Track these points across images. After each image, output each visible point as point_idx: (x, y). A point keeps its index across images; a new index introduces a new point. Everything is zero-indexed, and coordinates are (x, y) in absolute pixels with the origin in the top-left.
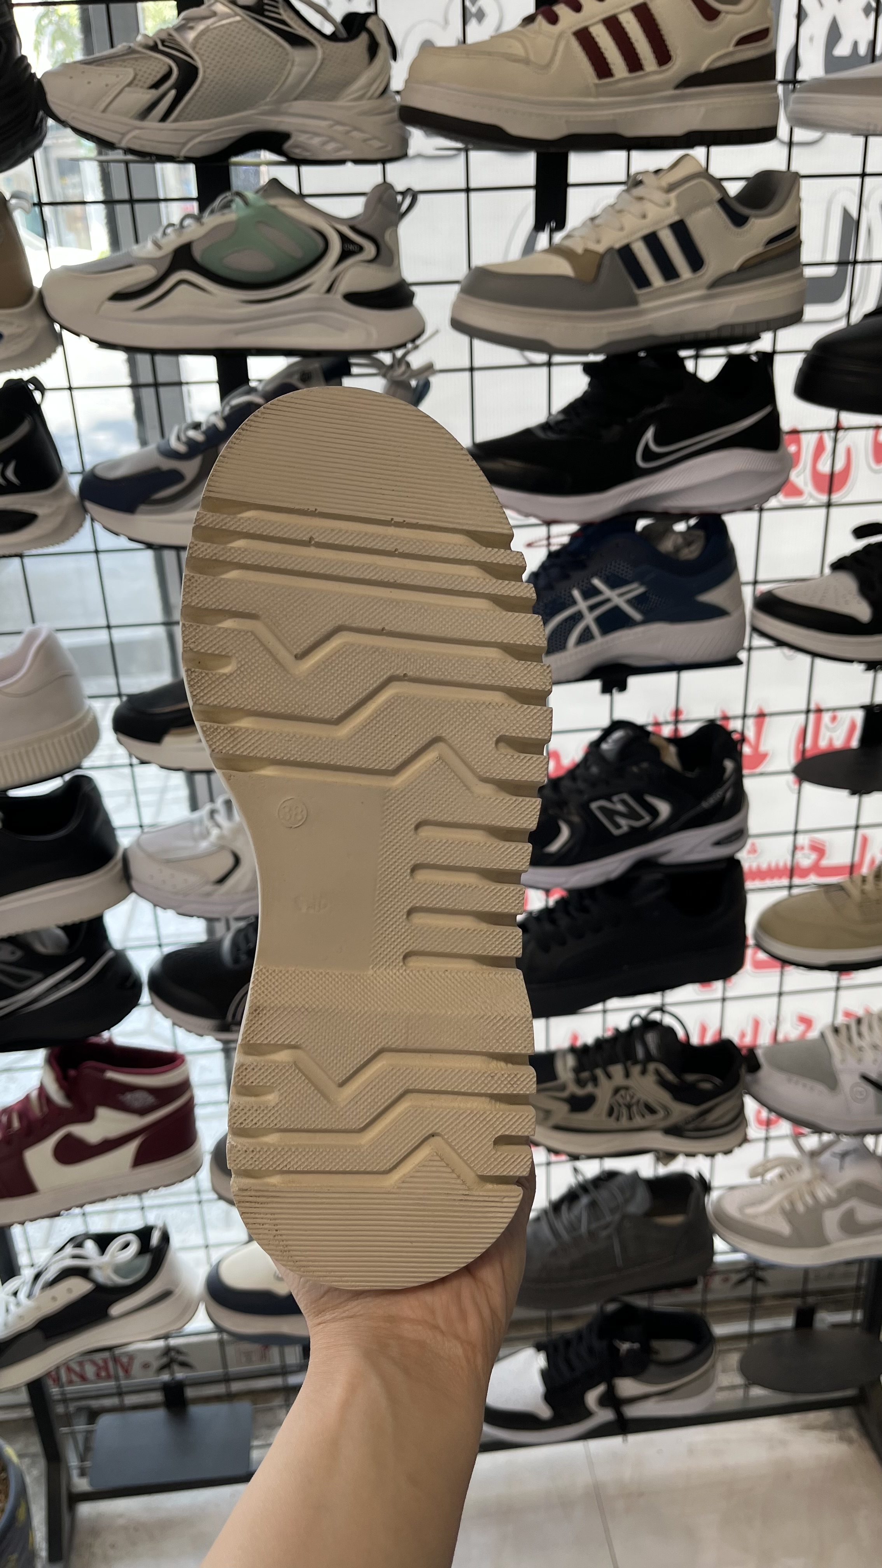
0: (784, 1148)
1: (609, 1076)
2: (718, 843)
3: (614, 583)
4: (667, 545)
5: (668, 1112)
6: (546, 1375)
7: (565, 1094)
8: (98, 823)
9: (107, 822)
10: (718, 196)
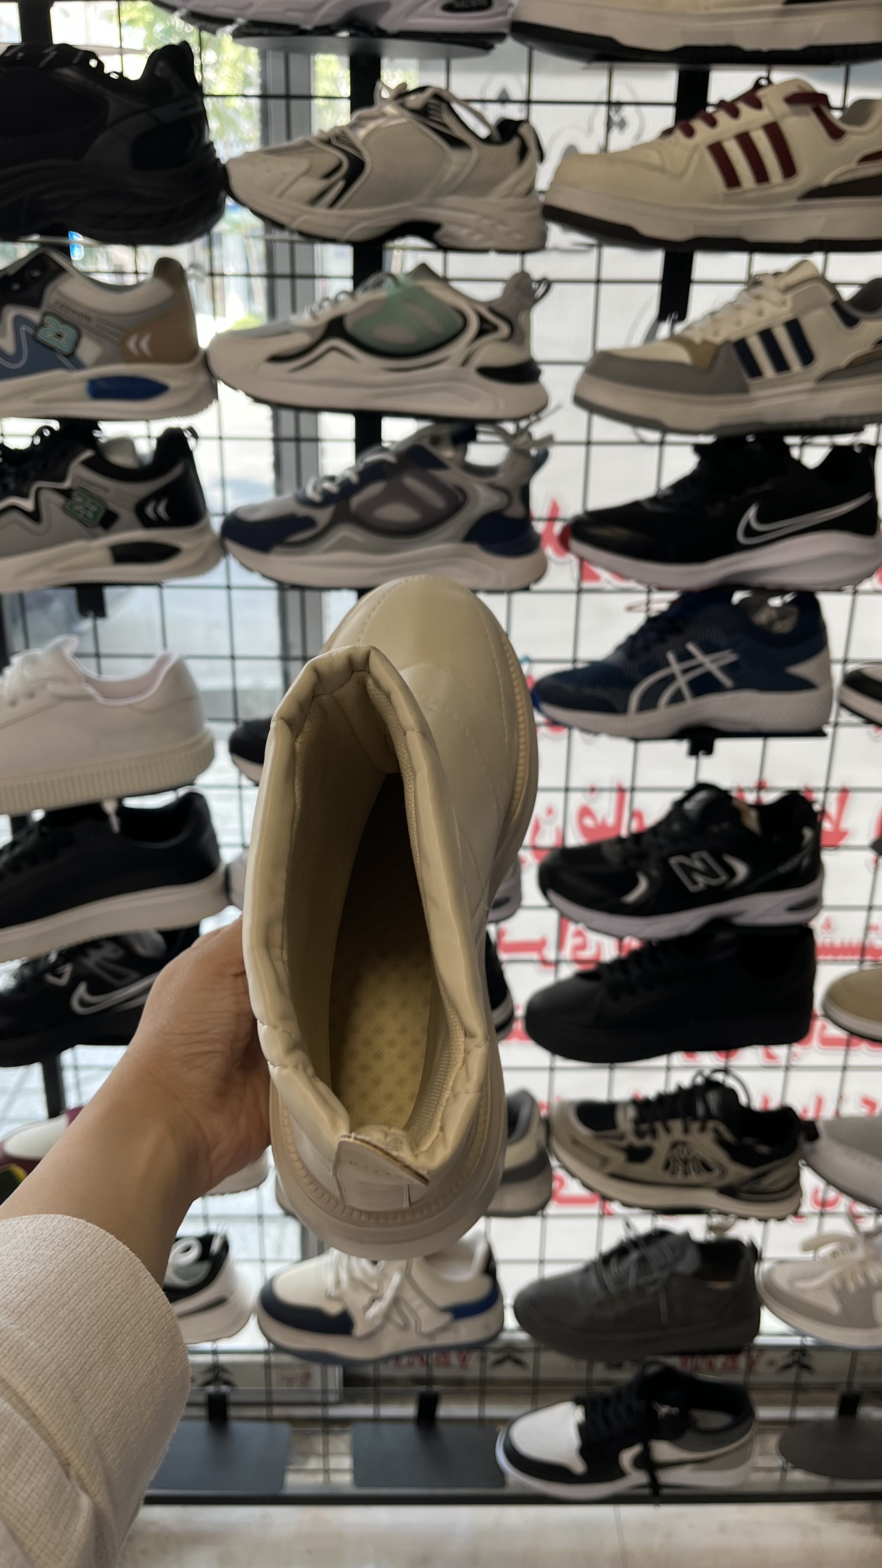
0: (838, 1225)
1: (668, 1130)
2: (793, 909)
3: (708, 649)
4: (762, 618)
5: (724, 1172)
6: (583, 1429)
7: (624, 1143)
8: (206, 837)
9: (213, 837)
10: (830, 298)
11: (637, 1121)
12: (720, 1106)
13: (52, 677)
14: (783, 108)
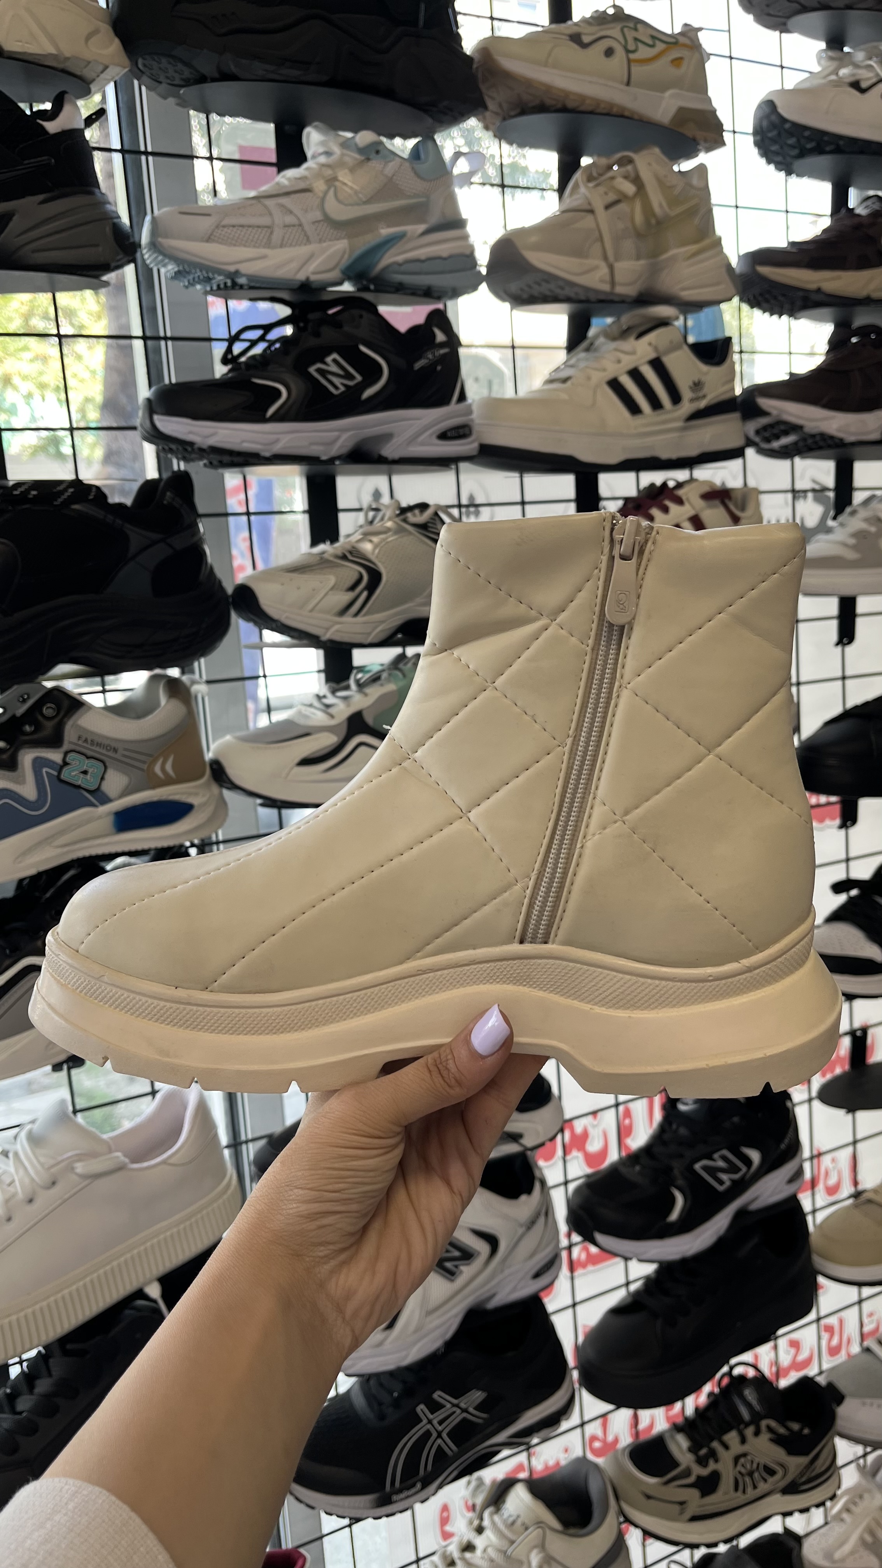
1: (726, 1447)
2: (787, 1183)
5: (784, 1469)
7: (692, 1479)
11: (694, 1449)
12: (760, 1400)
13: (77, 1155)
14: (700, 503)
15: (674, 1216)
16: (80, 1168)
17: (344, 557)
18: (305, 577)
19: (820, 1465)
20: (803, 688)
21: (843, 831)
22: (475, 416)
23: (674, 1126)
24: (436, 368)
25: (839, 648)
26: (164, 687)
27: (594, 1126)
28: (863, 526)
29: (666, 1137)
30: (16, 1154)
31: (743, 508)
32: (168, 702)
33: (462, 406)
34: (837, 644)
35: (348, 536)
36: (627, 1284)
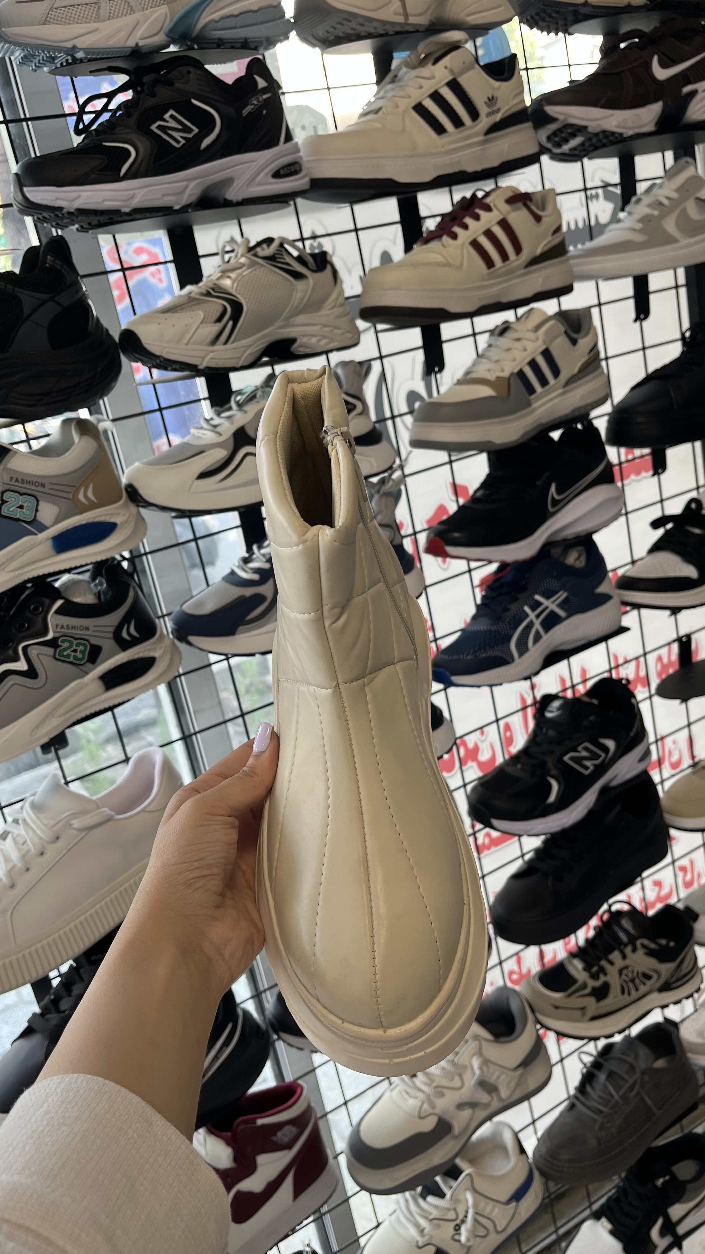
1: (612, 963)
2: (639, 761)
3: (548, 595)
4: (570, 560)
5: (658, 974)
6: (615, 1233)
7: (588, 990)
10: (563, 329)
11: (587, 968)
12: (635, 927)
13: (72, 814)
14: (506, 208)
15: (552, 798)
16: (76, 823)
17: (208, 294)
18: (176, 314)
19: (685, 968)
20: (610, 361)
21: (656, 478)
22: (301, 153)
23: (544, 730)
24: (262, 112)
25: (638, 323)
26: (75, 427)
27: (482, 741)
28: (648, 211)
29: (539, 739)
30: (24, 820)
31: (543, 209)
32: (80, 439)
33: (289, 145)
34: (635, 321)
35: (210, 276)
36: (523, 856)
